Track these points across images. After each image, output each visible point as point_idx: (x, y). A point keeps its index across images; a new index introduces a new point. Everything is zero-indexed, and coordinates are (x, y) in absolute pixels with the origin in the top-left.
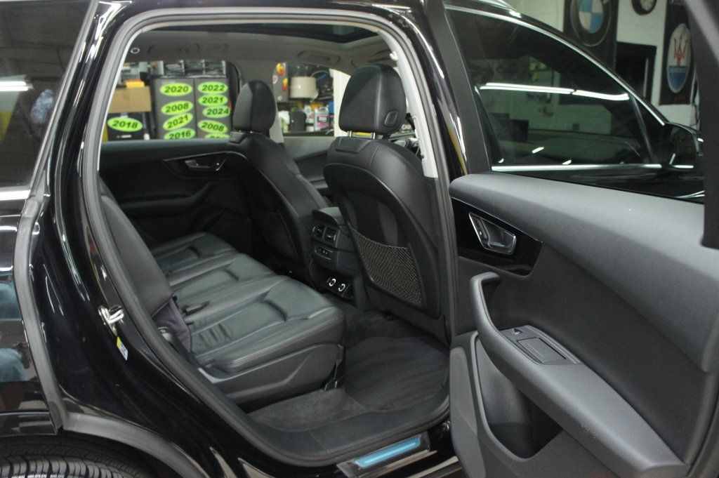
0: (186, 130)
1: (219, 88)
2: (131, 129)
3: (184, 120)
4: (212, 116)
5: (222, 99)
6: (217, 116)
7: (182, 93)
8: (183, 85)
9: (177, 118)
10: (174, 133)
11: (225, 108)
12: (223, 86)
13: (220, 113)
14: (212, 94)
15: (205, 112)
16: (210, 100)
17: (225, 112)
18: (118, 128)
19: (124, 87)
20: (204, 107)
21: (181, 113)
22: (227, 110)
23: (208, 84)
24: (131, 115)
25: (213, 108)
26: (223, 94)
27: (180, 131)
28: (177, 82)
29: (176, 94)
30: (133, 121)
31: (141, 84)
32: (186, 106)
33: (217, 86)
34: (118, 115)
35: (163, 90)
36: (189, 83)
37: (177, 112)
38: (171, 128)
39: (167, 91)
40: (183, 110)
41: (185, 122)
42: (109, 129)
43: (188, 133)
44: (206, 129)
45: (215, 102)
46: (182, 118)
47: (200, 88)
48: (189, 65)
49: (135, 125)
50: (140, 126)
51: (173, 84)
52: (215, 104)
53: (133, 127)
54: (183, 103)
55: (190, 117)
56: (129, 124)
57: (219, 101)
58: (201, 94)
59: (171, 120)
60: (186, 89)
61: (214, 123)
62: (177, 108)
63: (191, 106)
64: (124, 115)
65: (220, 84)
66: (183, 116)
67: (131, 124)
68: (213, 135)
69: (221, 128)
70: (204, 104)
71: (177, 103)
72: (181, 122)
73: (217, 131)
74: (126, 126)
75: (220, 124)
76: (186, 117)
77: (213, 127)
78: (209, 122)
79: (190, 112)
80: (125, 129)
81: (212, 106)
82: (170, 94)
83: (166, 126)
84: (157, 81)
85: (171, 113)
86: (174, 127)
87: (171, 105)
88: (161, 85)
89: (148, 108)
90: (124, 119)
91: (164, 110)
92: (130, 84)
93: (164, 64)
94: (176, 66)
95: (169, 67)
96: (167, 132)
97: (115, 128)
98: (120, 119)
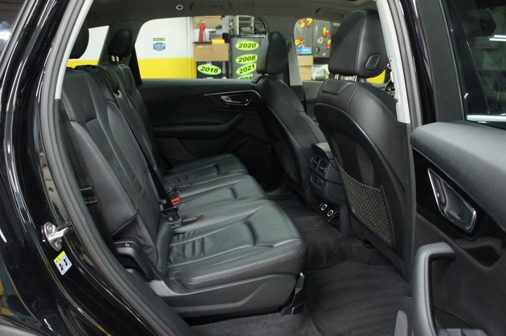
2: (213, 73)
3: (252, 68)
7: (251, 49)
8: (252, 43)
9: (246, 66)
10: (244, 77)
18: (204, 72)
19: (211, 43)
21: (250, 63)
24: (214, 63)
27: (249, 76)
28: (247, 40)
29: (247, 49)
30: (215, 67)
31: (223, 41)
32: (254, 58)
34: (205, 63)
35: (237, 46)
36: (257, 42)
37: (247, 62)
38: (242, 74)
39: (240, 47)
40: (251, 61)
41: (252, 70)
42: (198, 72)
46: (250, 67)
48: (257, 28)
49: (216, 70)
50: (219, 71)
51: (244, 42)
53: (215, 72)
54: (251, 55)
56: (212, 69)
59: (243, 67)
60: (254, 46)
62: (247, 59)
63: (257, 58)
64: (209, 63)
66: (251, 65)
67: (214, 70)
71: (247, 56)
72: (249, 70)
74: (210, 70)
76: (253, 65)
79: (255, 62)
80: (209, 73)
82: (243, 49)
83: (238, 72)
84: (234, 39)
85: (243, 62)
86: (244, 73)
87: (243, 57)
88: (236, 43)
89: (227, 59)
90: (209, 65)
91: (237, 60)
92: (214, 41)
93: (240, 28)
94: (247, 29)
95: (243, 29)
96: (239, 76)
97: (202, 72)
98: (207, 66)
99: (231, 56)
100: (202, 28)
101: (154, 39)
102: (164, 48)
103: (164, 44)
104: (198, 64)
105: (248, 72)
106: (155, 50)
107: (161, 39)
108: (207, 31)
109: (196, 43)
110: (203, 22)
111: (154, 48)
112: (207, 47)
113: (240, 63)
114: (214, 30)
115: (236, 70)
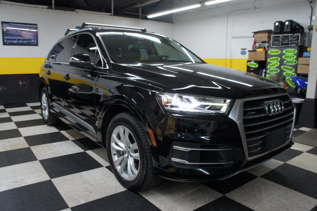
0: (276, 69)
1: (293, 52)
2: (254, 67)
3: (276, 65)
4: (288, 64)
5: (293, 56)
6: (290, 64)
7: (277, 54)
8: (277, 50)
9: (273, 64)
11: (294, 61)
12: (295, 51)
13: (292, 63)
14: (289, 54)
15: (285, 62)
16: (288, 57)
17: (294, 63)
18: (250, 66)
19: (256, 51)
20: (285, 60)
21: (275, 62)
22: (296, 61)
23: (288, 50)
24: (255, 61)
25: (288, 61)
26: (294, 54)
28: (275, 49)
29: (274, 54)
30: (255, 64)
32: (278, 59)
33: (292, 51)
34: (250, 61)
35: (269, 52)
36: (280, 50)
37: (274, 61)
38: (270, 68)
40: (276, 61)
41: (276, 66)
42: (247, 66)
43: (277, 71)
44: (284, 70)
45: (290, 58)
46: (275, 64)
47: (284, 52)
48: (282, 42)
49: (256, 65)
51: (273, 50)
52: (290, 59)
54: (276, 58)
55: (279, 64)
56: (254, 65)
57: (292, 57)
58: (284, 54)
59: (271, 64)
60: (278, 52)
61: (288, 67)
62: (274, 60)
63: (279, 59)
64: (253, 61)
65: (293, 50)
66: (276, 63)
68: (287, 72)
69: (291, 70)
70: (285, 59)
71: (274, 58)
72: (274, 66)
73: (290, 71)
75: (291, 68)
76: (277, 64)
77: (287, 69)
78: (286, 66)
79: (279, 62)
80: (252, 66)
81: (289, 59)
82: (272, 54)
83: (268, 67)
85: (271, 62)
86: (271, 68)
87: (271, 58)
88: (269, 51)
89: (263, 59)
90: (253, 63)
91: (268, 60)
92: (258, 50)
93: (273, 42)
94: (277, 42)
95: (274, 43)
96: (269, 69)
98: (251, 63)
99: (266, 58)
100: (255, 43)
101: (242, 49)
102: (246, 54)
103: (246, 52)
104: (248, 61)
105: (274, 67)
106: (242, 55)
107: (244, 49)
108: (257, 45)
109: (249, 51)
110: (256, 40)
111: (241, 54)
112: (254, 53)
113: (270, 62)
114: (261, 44)
115: (267, 66)
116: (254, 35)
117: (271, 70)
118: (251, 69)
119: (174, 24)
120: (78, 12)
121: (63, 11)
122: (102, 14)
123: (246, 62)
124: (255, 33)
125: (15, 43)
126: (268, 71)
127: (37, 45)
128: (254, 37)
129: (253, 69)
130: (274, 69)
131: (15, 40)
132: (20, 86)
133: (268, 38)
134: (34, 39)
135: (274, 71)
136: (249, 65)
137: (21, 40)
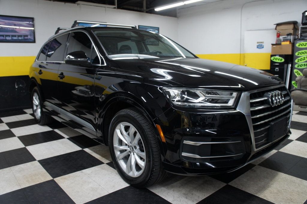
0: (306, 63)
2: (279, 61)
7: (306, 46)
9: (302, 57)
18: (275, 61)
19: (281, 44)
24: (280, 56)
28: (304, 41)
29: (303, 47)
30: (281, 58)
31: (288, 43)
34: (275, 55)
35: (297, 45)
37: (303, 55)
38: (298, 62)
39: (299, 46)
40: (306, 54)
41: (306, 60)
42: (271, 61)
46: (305, 58)
49: (281, 60)
50: (283, 60)
51: (302, 42)
53: (280, 60)
54: (306, 51)
56: (279, 59)
59: (300, 58)
62: (303, 53)
64: (277, 55)
67: (280, 59)
71: (303, 51)
72: (304, 60)
74: (278, 60)
80: (277, 61)
82: (301, 47)
83: (296, 61)
84: (296, 41)
85: (300, 55)
86: (300, 62)
87: (300, 52)
88: (296, 43)
89: (290, 53)
90: (277, 57)
91: (296, 54)
92: (283, 43)
93: (301, 34)
94: (306, 34)
95: (303, 35)
96: (296, 63)
97: (273, 60)
99: (293, 51)
100: (278, 35)
101: (258, 43)
102: (263, 47)
103: (263, 45)
104: (272, 56)
105: (303, 61)
107: (261, 43)
108: (281, 37)
109: (273, 45)
110: (279, 32)
112: (278, 46)
113: (298, 55)
114: (286, 36)
115: (295, 60)
116: (276, 27)
117: (300, 64)
118: (276, 64)
119: (178, 18)
120: (79, 4)
121: (63, 3)
122: (105, 7)
123: (270, 56)
124: (278, 25)
125: (8, 40)
126: (296, 66)
127: (34, 42)
128: (276, 29)
129: (278, 64)
130: (303, 64)
131: (9, 36)
132: (16, 89)
133: (293, 29)
134: (31, 35)
135: (303, 66)
136: (273, 59)
137: (15, 36)
